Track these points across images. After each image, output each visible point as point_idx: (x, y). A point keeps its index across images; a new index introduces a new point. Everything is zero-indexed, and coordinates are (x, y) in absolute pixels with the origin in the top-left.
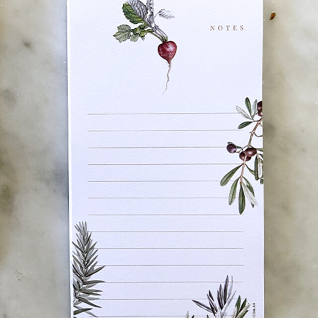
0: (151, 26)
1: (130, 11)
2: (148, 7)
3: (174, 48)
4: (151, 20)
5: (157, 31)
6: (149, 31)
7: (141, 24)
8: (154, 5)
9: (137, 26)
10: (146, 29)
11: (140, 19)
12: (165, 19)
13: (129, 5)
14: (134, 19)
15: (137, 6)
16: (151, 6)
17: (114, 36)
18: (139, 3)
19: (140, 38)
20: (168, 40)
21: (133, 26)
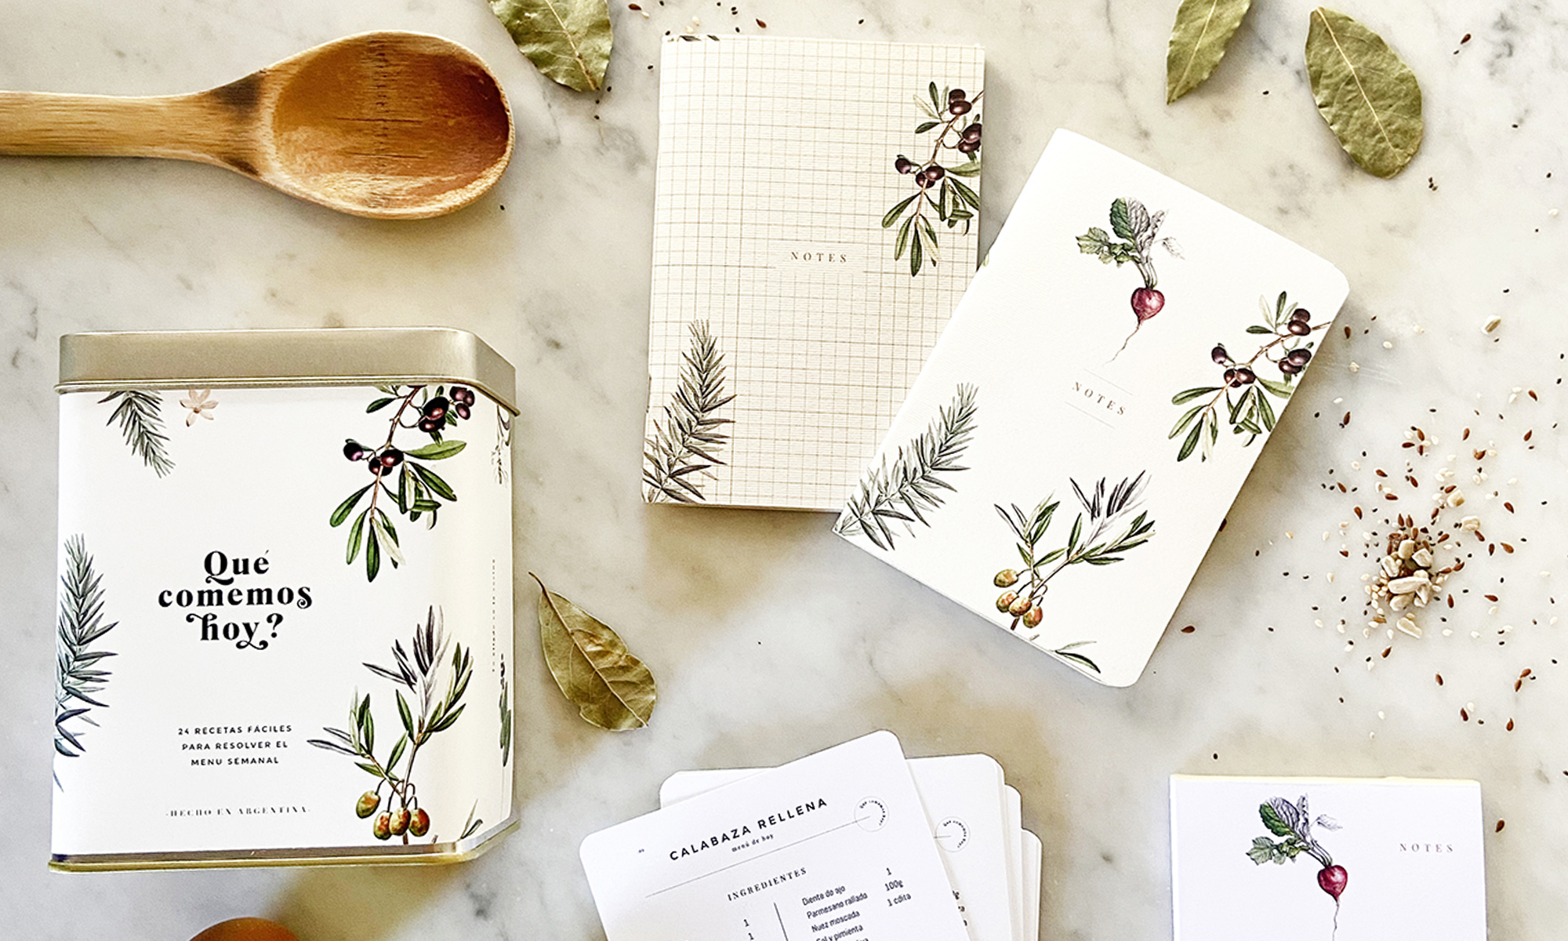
0: (1304, 841)
1: (1271, 815)
2: (1299, 811)
3: (1343, 877)
4: (1305, 831)
5: (1315, 848)
6: (1302, 849)
7: (1289, 837)
8: (1310, 807)
9: (1283, 839)
10: (1297, 846)
11: (1287, 830)
12: (1327, 830)
13: (1270, 806)
14: (1278, 829)
15: (1282, 808)
16: (1305, 809)
17: (1248, 854)
18: (1286, 803)
19: (1288, 859)
20: (1333, 864)
21: (1278, 840)
